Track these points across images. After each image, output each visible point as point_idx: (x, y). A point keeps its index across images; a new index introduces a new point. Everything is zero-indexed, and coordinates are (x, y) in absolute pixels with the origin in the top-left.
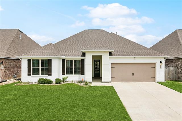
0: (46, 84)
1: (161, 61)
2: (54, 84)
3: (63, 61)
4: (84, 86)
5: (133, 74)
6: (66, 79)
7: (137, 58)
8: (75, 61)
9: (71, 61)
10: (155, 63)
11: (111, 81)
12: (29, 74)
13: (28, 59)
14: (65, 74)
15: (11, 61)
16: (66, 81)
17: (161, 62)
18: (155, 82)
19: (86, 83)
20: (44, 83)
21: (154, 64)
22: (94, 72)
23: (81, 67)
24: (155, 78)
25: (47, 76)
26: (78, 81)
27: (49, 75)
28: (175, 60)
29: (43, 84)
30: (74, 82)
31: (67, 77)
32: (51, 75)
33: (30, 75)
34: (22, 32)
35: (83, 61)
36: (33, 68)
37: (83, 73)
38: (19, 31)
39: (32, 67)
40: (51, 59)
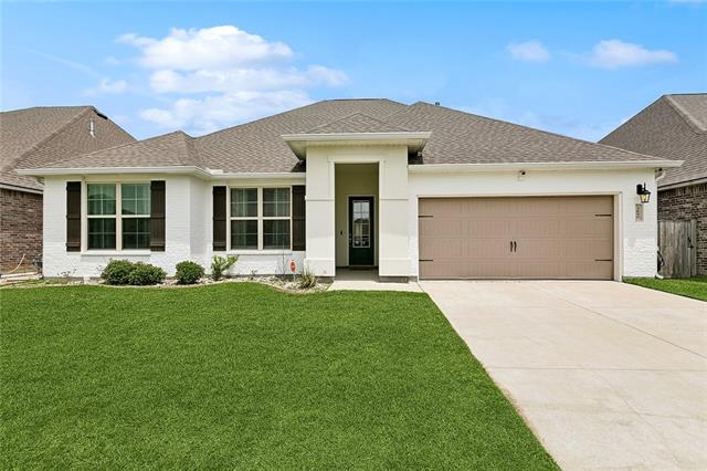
0: (133, 284)
1: (639, 187)
2: (168, 284)
3: (219, 193)
4: (293, 292)
5: (513, 245)
6: (227, 267)
7: (531, 172)
8: (268, 193)
9: (252, 193)
10: (612, 197)
11: (417, 274)
12: (73, 246)
13: (69, 183)
14: (224, 248)
15: (26, 200)
16: (228, 277)
17: (641, 190)
18: (613, 280)
19: (307, 282)
20: (126, 282)
21: (609, 201)
22: (351, 244)
23: (290, 218)
24: (612, 260)
25: (148, 252)
26: (276, 276)
27: (154, 249)
28: (687, 192)
29: (121, 284)
30: (258, 280)
31: (234, 260)
32: (162, 248)
33: (78, 249)
34: (106, 118)
35: (300, 191)
36: (90, 220)
37: (300, 245)
38: (95, 111)
39: (84, 217)
40: (163, 183)
